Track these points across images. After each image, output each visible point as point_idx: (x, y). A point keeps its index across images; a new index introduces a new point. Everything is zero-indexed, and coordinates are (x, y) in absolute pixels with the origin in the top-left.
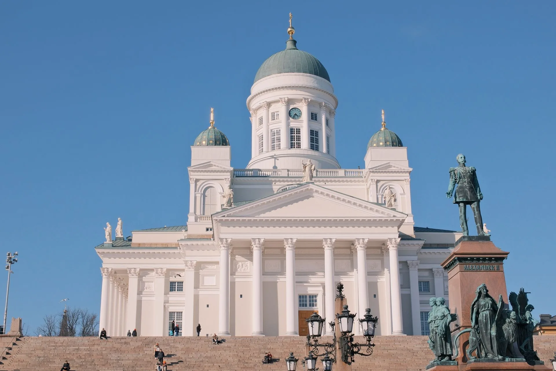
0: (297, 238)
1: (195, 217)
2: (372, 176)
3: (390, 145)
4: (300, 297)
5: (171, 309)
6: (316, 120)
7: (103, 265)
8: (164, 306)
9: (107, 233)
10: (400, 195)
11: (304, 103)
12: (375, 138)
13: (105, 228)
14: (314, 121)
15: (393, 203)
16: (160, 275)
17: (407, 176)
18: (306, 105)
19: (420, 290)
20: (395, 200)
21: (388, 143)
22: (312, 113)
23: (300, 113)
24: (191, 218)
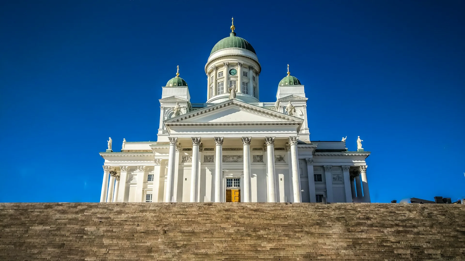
0: (223, 137)
1: (163, 131)
2: (280, 104)
3: (293, 84)
4: (228, 180)
5: (148, 193)
6: (247, 76)
7: (104, 164)
8: (143, 191)
9: (108, 144)
10: (300, 116)
11: (238, 65)
12: (282, 81)
13: (108, 141)
14: (245, 76)
15: (293, 113)
16: (141, 170)
17: (305, 104)
18: (240, 66)
19: (315, 180)
20: (295, 111)
21: (291, 83)
22: (243, 72)
23: (236, 72)
24: (160, 132)
